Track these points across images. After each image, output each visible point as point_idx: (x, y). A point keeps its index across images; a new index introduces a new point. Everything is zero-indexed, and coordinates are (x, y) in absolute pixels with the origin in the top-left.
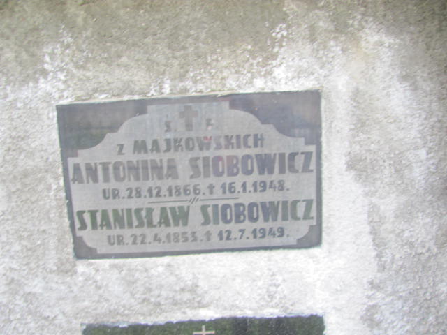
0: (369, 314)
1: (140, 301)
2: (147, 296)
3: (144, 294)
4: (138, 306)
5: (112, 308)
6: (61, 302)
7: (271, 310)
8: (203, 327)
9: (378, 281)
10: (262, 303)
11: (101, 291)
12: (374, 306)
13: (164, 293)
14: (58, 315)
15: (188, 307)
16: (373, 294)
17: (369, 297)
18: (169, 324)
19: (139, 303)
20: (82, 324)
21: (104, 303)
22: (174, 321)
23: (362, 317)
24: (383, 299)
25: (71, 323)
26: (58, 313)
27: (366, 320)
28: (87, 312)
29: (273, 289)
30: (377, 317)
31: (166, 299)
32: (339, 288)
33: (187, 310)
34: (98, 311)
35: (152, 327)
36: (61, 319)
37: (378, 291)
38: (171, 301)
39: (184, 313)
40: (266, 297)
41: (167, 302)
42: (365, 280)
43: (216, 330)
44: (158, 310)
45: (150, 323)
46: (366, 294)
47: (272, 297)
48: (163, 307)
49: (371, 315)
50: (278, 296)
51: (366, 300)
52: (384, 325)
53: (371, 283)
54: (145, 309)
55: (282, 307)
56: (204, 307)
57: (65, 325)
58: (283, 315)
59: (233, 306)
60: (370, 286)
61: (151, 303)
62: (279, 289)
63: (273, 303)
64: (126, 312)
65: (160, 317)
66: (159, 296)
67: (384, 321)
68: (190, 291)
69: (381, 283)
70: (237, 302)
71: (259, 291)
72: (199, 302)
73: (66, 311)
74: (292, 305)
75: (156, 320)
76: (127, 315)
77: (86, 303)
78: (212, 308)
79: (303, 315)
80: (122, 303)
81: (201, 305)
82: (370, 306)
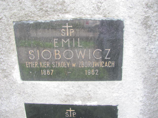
0: (145, 21)
1: (39, 9)
2: (42, 7)
3: (41, 6)
4: (38, 12)
5: (26, 13)
6: (4, 11)
7: (99, 16)
8: (67, 24)
9: (150, 4)
10: (94, 11)
11: (21, 5)
12: (148, 17)
13: (49, 6)
14: (3, 17)
15: (60, 13)
16: (147, 11)
17: (145, 12)
18: (52, 22)
19: (38, 11)
20: (13, 22)
21: (23, 11)
22: (54, 20)
23: (142, 23)
24: (152, 13)
25: (8, 21)
26: (3, 16)
27: (143, 24)
28: (15, 15)
29: (100, 4)
30: (149, 23)
31: (50, 8)
32: (131, 6)
33: (60, 14)
34: (20, 15)
35: (44, 23)
36: (4, 19)
37: (150, 9)
38: (52, 10)
39: (58, 16)
40: (96, 8)
41: (51, 10)
42: (144, 3)
43: (73, 26)
44: (47, 14)
45: (43, 22)
46: (144, 10)
47: (99, 8)
48: (49, 12)
49: (146, 22)
50: (102, 8)
51: (144, 14)
52: (152, 28)
53: (147, 5)
54: (41, 14)
55: (104, 14)
56: (67, 13)
57: (6, 22)
58: (104, 19)
59: (81, 12)
60: (146, 6)
61: (44, 10)
62: (102, 5)
63: (100, 12)
64: (32, 15)
65: (47, 18)
66: (47, 7)
67: (152, 25)
68: (61, 4)
69: (151, 5)
70: (83, 10)
71: (93, 5)
72: (65, 10)
73: (6, 15)
74: (108, 13)
75: (46, 19)
76: (33, 17)
77: (15, 11)
78: (71, 14)
79: (114, 20)
80: (31, 10)
81: (66, 12)
82: (146, 17)
